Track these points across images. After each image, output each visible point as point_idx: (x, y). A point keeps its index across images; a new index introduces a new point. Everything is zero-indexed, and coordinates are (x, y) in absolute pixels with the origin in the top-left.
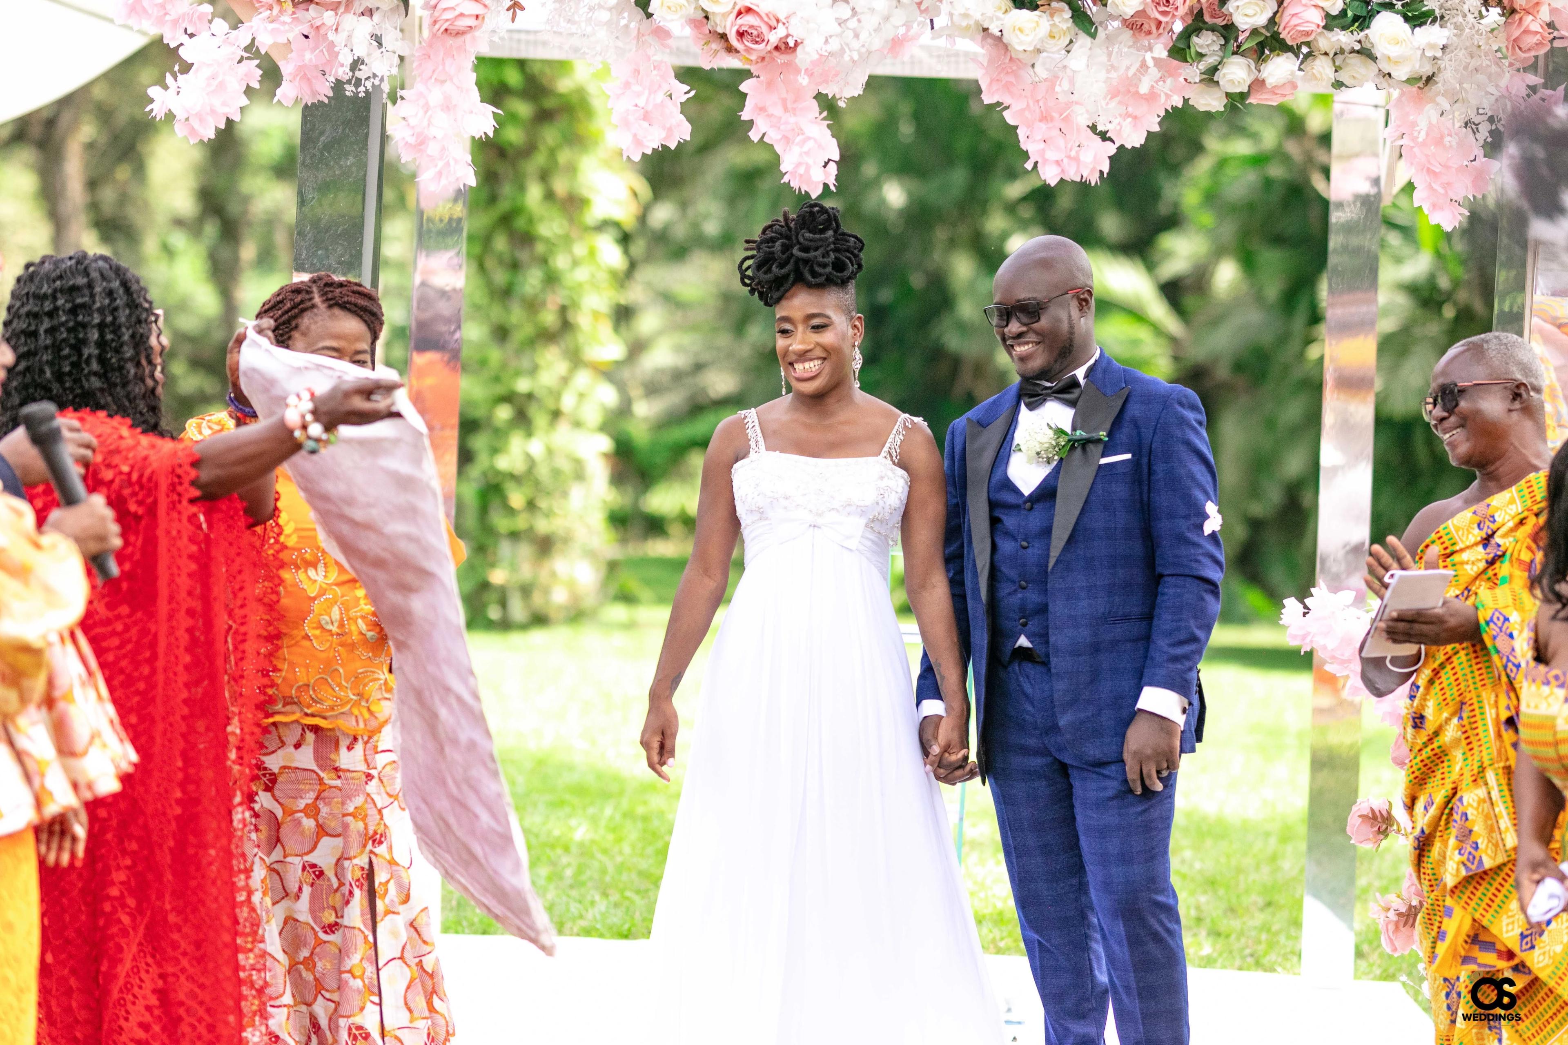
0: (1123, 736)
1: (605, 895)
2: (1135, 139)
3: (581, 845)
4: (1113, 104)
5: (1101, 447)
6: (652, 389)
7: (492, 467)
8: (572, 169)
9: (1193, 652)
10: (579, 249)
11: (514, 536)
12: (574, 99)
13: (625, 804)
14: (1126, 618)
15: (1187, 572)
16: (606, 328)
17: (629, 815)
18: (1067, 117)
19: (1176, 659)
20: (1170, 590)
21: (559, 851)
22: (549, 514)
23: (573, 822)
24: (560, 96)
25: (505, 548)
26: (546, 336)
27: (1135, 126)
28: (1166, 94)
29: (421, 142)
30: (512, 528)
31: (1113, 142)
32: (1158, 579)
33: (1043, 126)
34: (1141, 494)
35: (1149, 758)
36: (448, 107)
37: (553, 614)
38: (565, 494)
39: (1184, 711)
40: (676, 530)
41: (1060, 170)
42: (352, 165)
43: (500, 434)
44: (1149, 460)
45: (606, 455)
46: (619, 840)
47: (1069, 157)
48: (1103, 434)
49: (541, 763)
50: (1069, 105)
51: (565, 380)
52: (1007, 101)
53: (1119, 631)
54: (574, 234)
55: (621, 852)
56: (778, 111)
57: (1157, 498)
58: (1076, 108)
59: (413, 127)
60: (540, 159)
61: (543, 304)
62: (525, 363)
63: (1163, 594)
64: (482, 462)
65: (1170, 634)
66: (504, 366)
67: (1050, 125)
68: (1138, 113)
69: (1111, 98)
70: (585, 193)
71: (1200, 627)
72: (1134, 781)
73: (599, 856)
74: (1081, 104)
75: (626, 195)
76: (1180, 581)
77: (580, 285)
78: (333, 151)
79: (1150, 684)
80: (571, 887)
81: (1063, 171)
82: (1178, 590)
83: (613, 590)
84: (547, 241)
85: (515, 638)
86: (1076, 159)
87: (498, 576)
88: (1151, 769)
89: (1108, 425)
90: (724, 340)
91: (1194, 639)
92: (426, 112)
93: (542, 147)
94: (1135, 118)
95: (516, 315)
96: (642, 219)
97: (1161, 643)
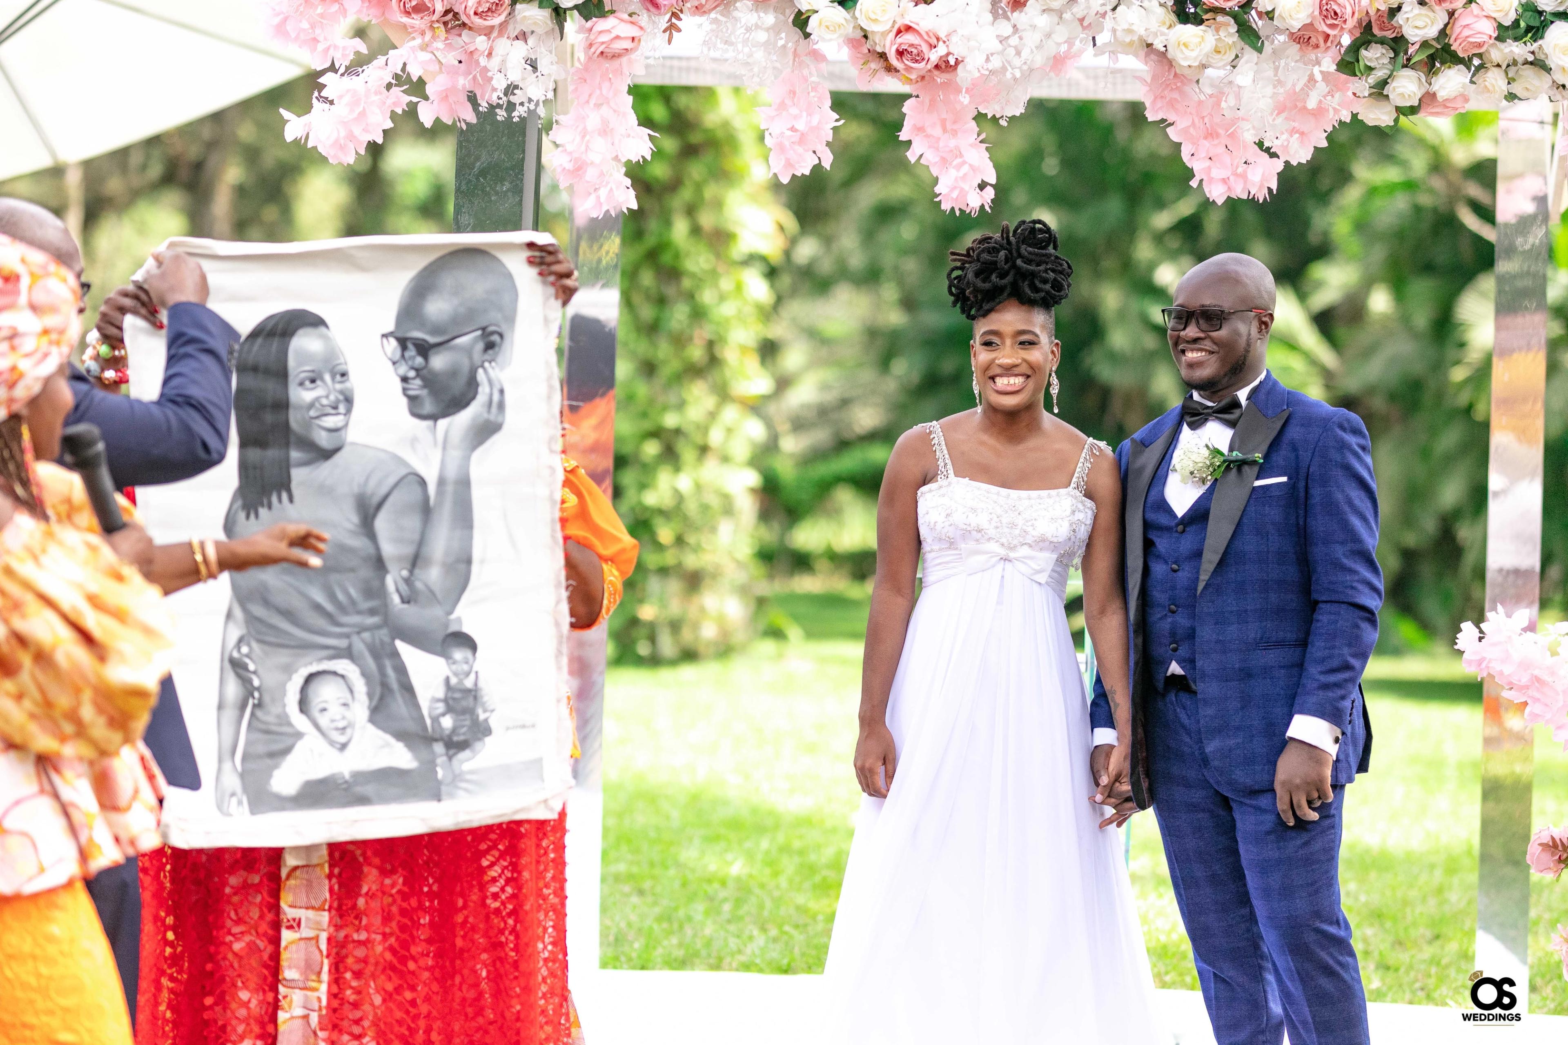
0: (1274, 764)
1: (763, 929)
2: (1301, 155)
3: (738, 879)
4: (1279, 120)
5: (1256, 469)
6: (799, 425)
7: (640, 503)
8: (718, 204)
9: (1346, 681)
10: (726, 284)
11: (663, 571)
12: (720, 134)
13: (781, 838)
14: (1280, 644)
15: (1342, 598)
16: (752, 362)
17: (785, 849)
18: (1232, 133)
19: (1326, 687)
20: (1324, 618)
21: (716, 885)
22: (697, 549)
23: (729, 856)
24: (706, 131)
25: (654, 584)
26: (694, 371)
27: (1302, 142)
28: (1334, 109)
29: (579, 169)
30: (661, 564)
31: (1278, 157)
32: (1313, 606)
33: (1206, 144)
34: (1297, 517)
35: (1298, 787)
36: (605, 131)
37: (702, 649)
38: (713, 530)
39: (1337, 740)
40: (822, 565)
41: (1226, 188)
42: (508, 190)
43: (648, 470)
44: (1307, 483)
45: (753, 491)
46: (776, 874)
47: (1235, 174)
48: (1258, 456)
49: (695, 798)
50: (1234, 121)
51: (713, 415)
52: (1171, 118)
53: (1272, 657)
54: (721, 269)
55: (778, 887)
56: (937, 131)
57: (1314, 523)
58: (1242, 124)
59: (570, 153)
60: (686, 194)
61: (690, 339)
62: (672, 399)
63: (1318, 621)
64: (631, 496)
65: (1323, 660)
66: (651, 402)
67: (1216, 142)
68: (1304, 128)
69: (1278, 114)
70: (732, 228)
71: (1355, 656)
72: (1283, 811)
73: (757, 891)
74: (1247, 120)
75: (772, 228)
76: (1334, 608)
77: (727, 320)
78: (489, 177)
79: (1301, 712)
80: (729, 921)
81: (1229, 188)
82: (1333, 617)
83: (762, 626)
84: (693, 275)
85: (665, 675)
86: (1244, 176)
87: (647, 612)
88: (1301, 800)
89: (1265, 447)
90: (868, 375)
91: (1348, 667)
92: (584, 137)
93: (687, 183)
94: (1302, 134)
95: (663, 350)
96: (787, 254)
97: (1313, 670)
